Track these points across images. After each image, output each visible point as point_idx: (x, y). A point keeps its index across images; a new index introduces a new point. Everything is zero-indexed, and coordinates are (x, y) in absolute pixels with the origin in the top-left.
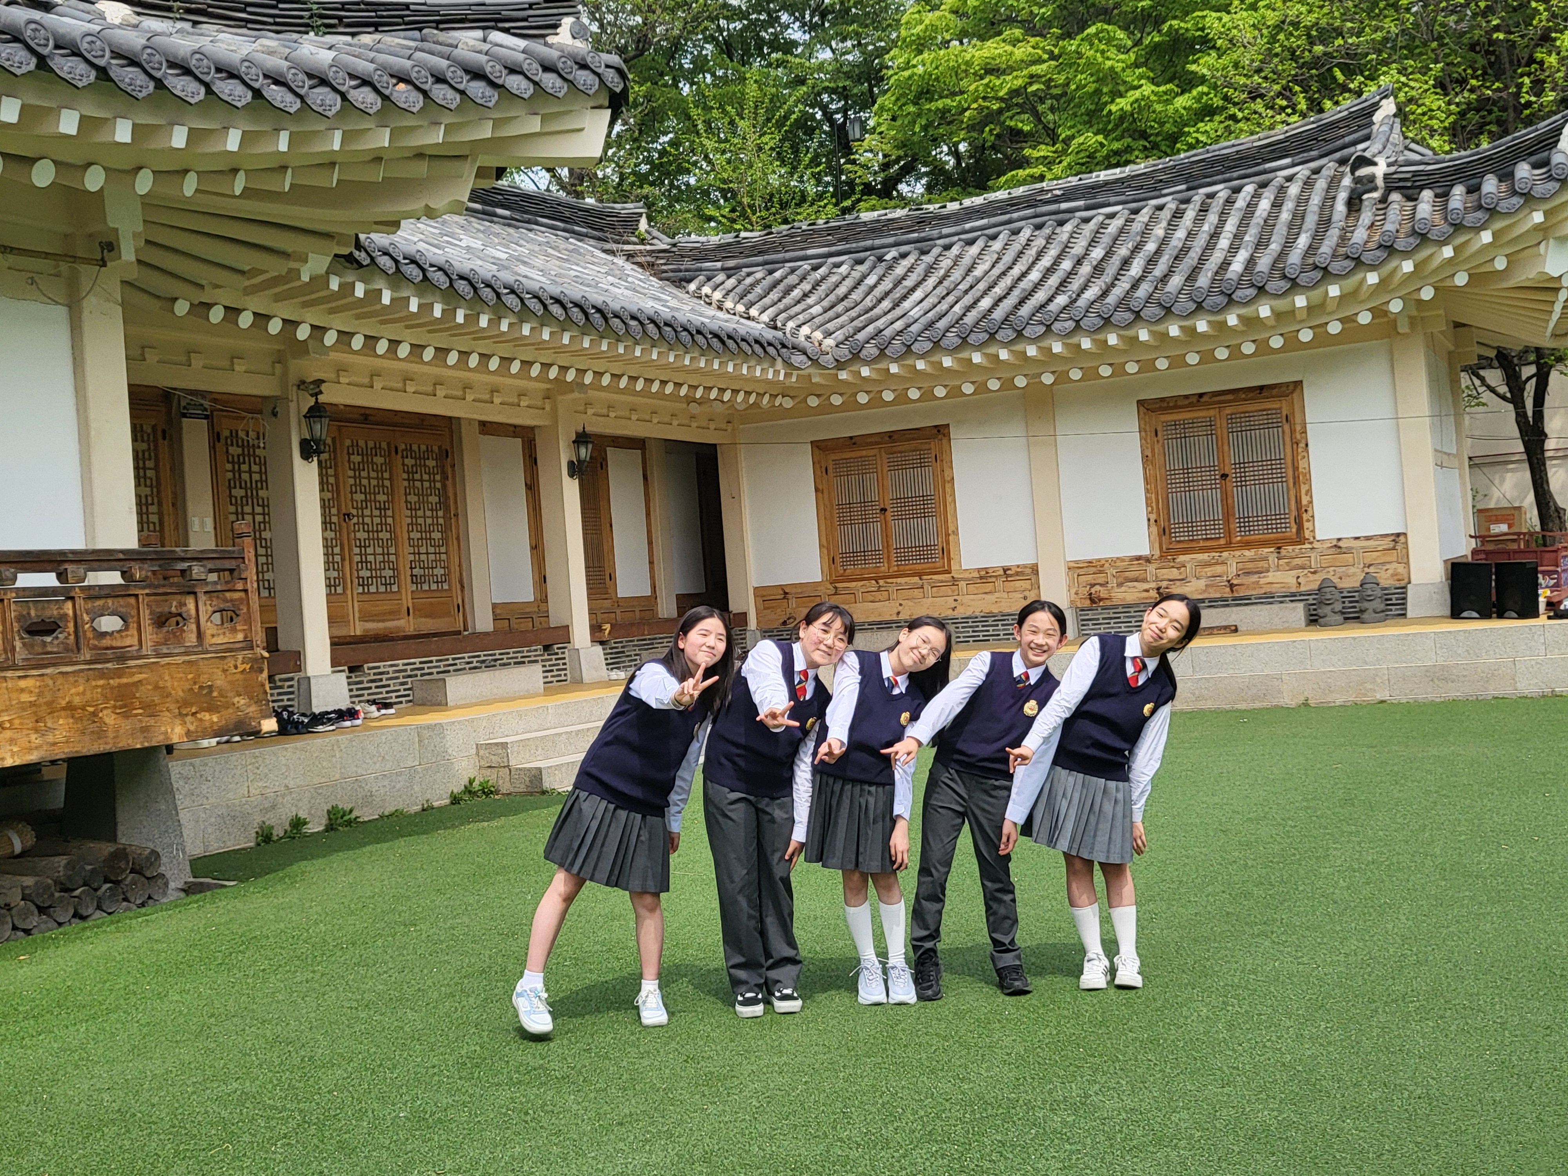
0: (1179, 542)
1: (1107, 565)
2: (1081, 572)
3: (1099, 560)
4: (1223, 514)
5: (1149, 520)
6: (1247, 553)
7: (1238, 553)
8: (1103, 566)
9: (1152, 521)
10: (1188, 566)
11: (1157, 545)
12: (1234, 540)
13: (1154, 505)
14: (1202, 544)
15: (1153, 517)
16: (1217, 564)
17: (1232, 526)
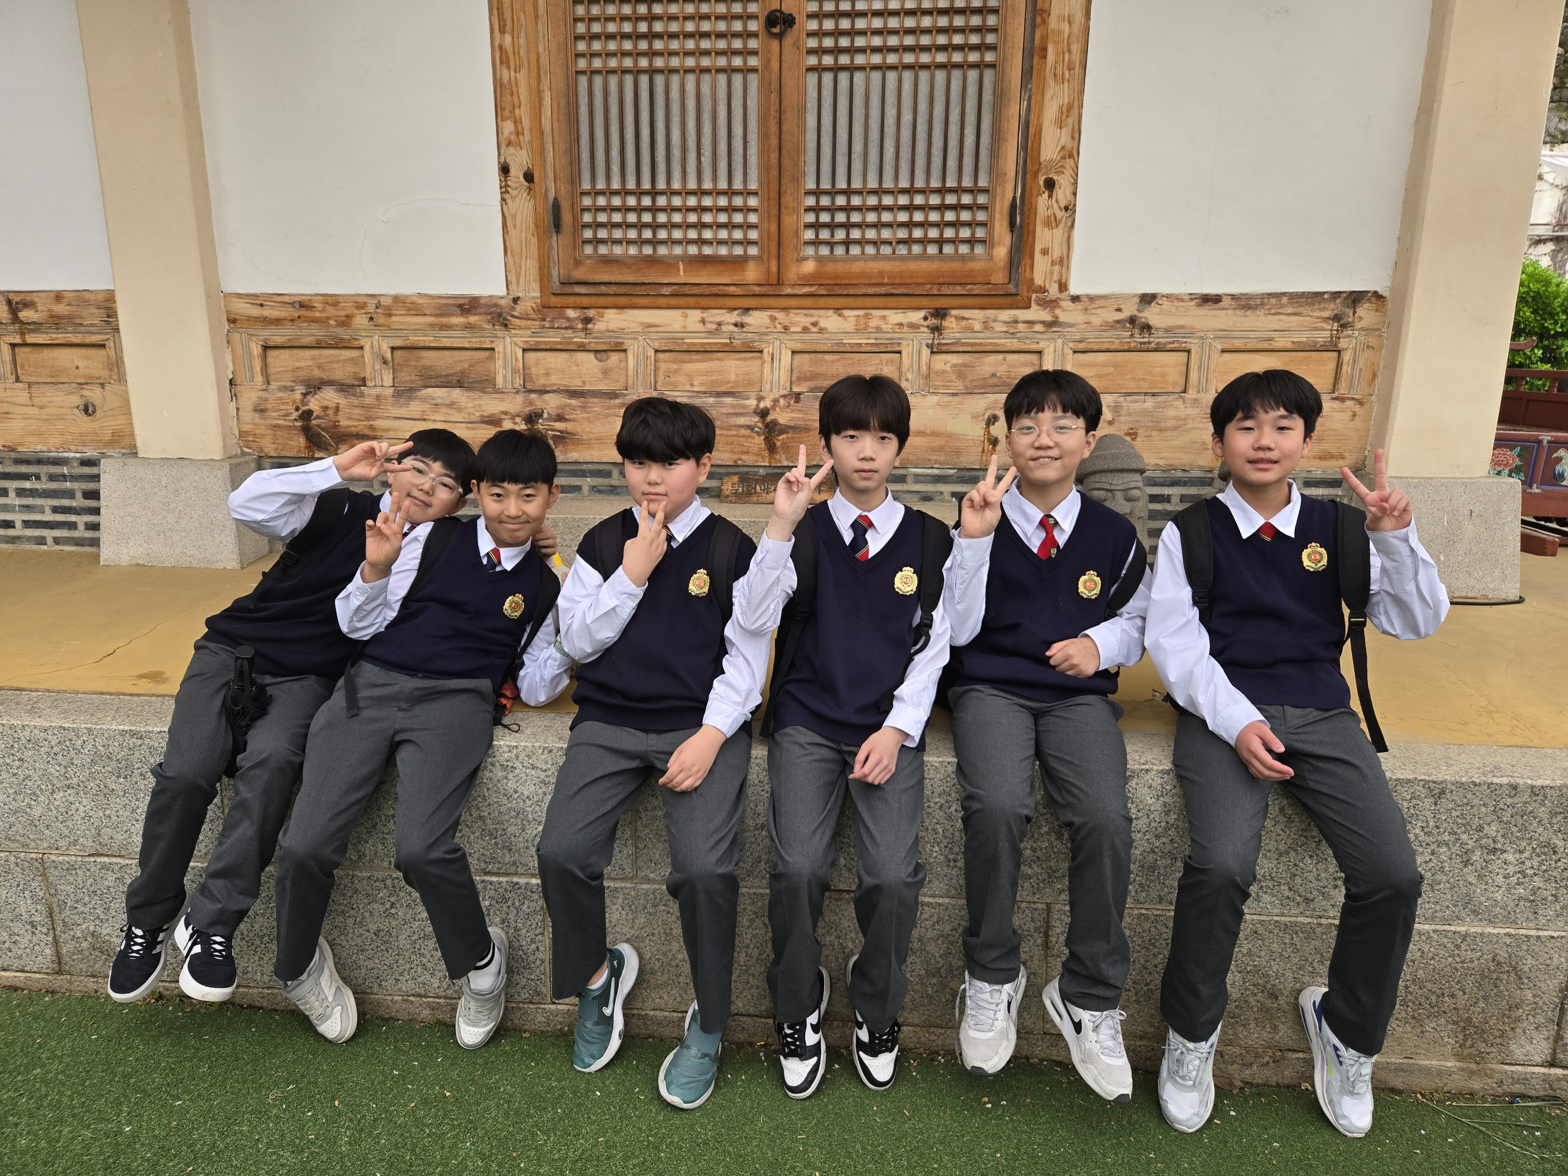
0: (608, 261)
1: (360, 320)
2: (278, 336)
3: (333, 301)
4: (764, 169)
5: (505, 170)
6: (831, 321)
7: (800, 319)
8: (346, 322)
9: (517, 173)
10: (633, 348)
11: (530, 266)
12: (793, 272)
13: (524, 113)
14: (682, 276)
15: (519, 161)
16: (730, 350)
17: (788, 220)
